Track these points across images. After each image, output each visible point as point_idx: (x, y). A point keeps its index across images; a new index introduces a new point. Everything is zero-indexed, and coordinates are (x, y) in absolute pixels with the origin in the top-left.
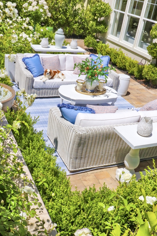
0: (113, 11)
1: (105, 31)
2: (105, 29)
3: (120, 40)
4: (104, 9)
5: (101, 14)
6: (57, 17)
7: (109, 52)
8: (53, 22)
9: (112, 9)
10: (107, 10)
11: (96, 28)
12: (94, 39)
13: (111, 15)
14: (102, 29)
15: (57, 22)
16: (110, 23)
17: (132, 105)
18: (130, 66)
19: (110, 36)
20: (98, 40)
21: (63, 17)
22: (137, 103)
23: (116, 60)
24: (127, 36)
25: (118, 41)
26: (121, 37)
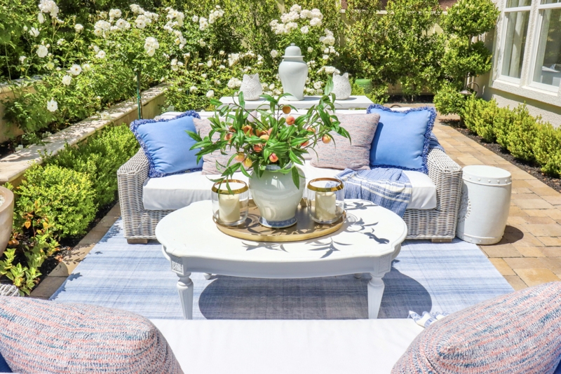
0: (503, 15)
1: (483, 67)
2: (484, 62)
3: (523, 83)
4: (474, 11)
5: (468, 24)
6: (382, 56)
7: (490, 118)
8: (373, 69)
9: (499, 10)
10: (483, 12)
11: (459, 63)
12: (457, 91)
13: (498, 26)
14: (474, 64)
15: (382, 67)
16: (498, 48)
17: (509, 285)
18: (546, 150)
19: (501, 80)
20: (465, 92)
21: (395, 55)
22: (535, 273)
23: (507, 139)
24: (543, 71)
25: (518, 86)
26: (527, 75)
